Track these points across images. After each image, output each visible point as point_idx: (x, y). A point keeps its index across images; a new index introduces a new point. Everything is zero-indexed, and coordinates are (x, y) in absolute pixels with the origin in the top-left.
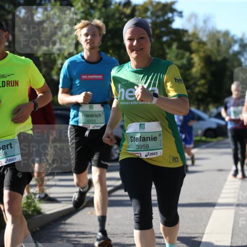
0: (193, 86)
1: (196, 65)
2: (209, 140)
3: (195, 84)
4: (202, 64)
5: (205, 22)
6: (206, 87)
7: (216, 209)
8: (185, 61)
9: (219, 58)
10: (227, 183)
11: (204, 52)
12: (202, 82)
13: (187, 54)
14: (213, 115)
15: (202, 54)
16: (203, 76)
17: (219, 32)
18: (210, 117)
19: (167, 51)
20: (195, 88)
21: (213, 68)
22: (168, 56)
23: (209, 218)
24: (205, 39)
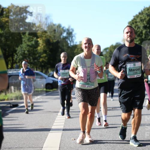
0: (39, 58)
1: (40, 45)
2: (48, 90)
3: (40, 57)
4: (44, 45)
5: (46, 19)
6: (47, 58)
7: (51, 132)
8: (33, 43)
9: (55, 41)
10: (58, 117)
11: (45, 37)
12: (44, 55)
13: (35, 38)
14: (51, 75)
15: (44, 38)
16: (45, 52)
17: (54, 25)
18: (49, 76)
19: (23, 36)
20: (40, 59)
21: (51, 47)
22: (23, 40)
23: (46, 138)
24: (46, 29)
